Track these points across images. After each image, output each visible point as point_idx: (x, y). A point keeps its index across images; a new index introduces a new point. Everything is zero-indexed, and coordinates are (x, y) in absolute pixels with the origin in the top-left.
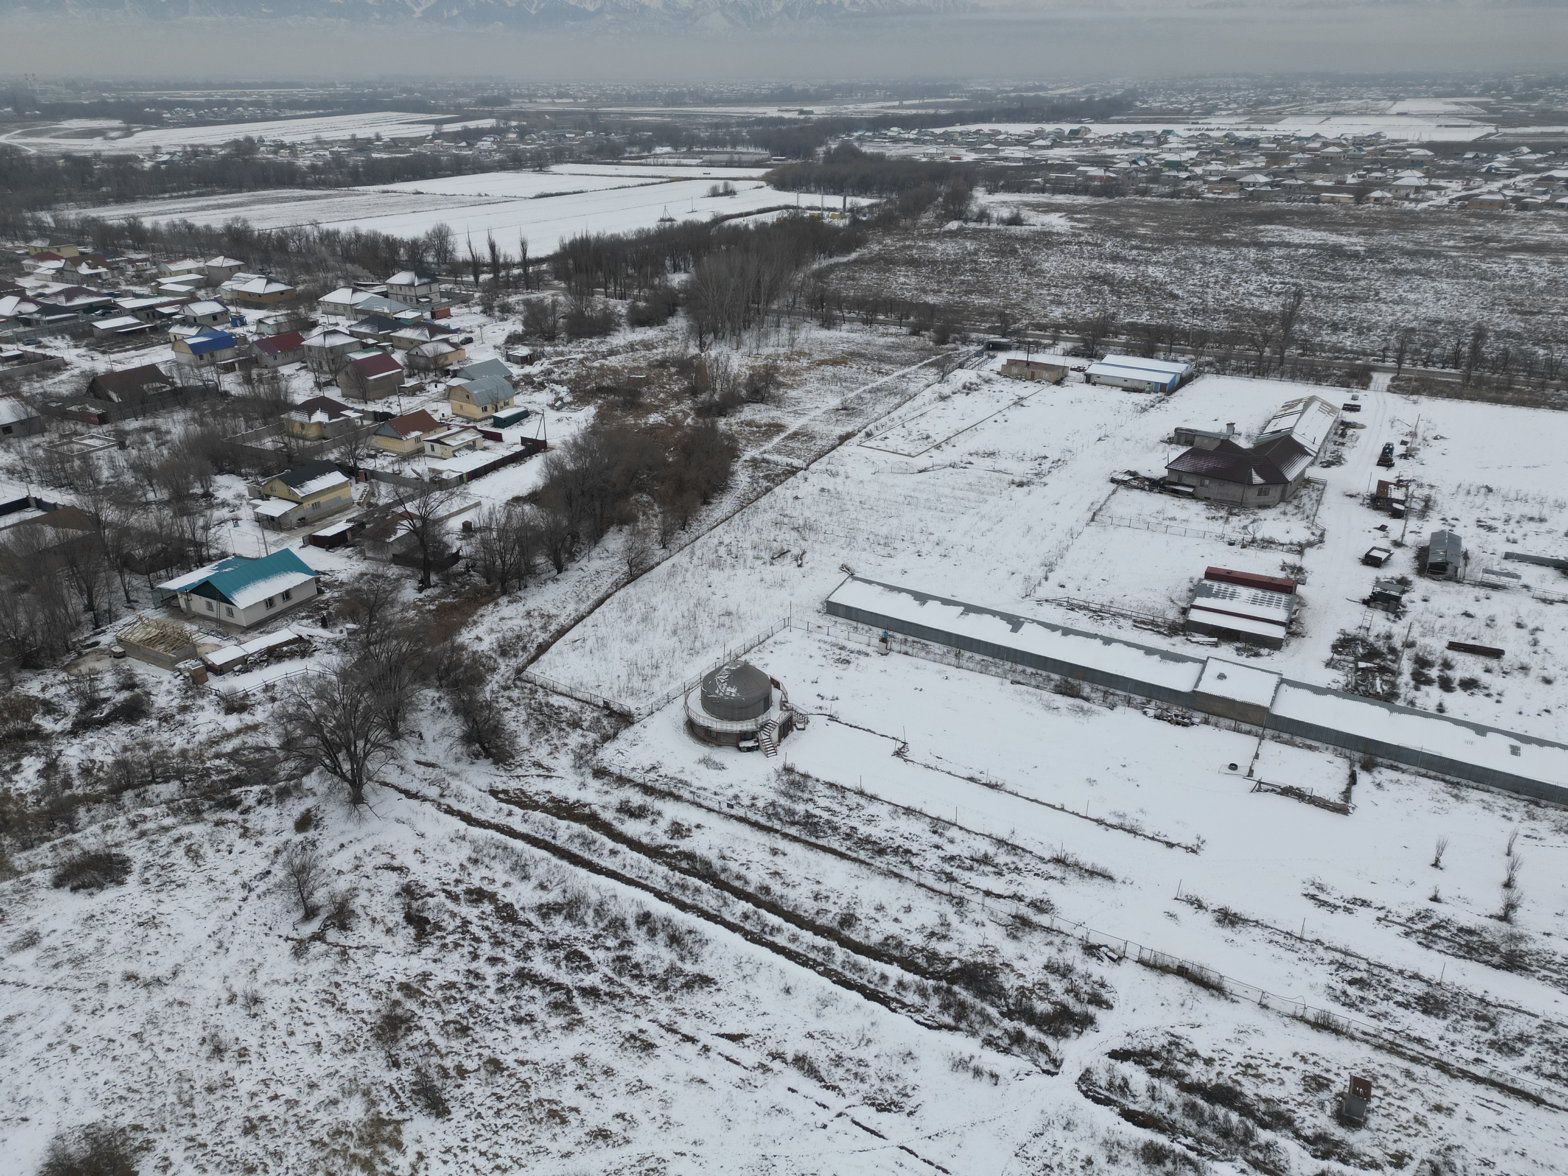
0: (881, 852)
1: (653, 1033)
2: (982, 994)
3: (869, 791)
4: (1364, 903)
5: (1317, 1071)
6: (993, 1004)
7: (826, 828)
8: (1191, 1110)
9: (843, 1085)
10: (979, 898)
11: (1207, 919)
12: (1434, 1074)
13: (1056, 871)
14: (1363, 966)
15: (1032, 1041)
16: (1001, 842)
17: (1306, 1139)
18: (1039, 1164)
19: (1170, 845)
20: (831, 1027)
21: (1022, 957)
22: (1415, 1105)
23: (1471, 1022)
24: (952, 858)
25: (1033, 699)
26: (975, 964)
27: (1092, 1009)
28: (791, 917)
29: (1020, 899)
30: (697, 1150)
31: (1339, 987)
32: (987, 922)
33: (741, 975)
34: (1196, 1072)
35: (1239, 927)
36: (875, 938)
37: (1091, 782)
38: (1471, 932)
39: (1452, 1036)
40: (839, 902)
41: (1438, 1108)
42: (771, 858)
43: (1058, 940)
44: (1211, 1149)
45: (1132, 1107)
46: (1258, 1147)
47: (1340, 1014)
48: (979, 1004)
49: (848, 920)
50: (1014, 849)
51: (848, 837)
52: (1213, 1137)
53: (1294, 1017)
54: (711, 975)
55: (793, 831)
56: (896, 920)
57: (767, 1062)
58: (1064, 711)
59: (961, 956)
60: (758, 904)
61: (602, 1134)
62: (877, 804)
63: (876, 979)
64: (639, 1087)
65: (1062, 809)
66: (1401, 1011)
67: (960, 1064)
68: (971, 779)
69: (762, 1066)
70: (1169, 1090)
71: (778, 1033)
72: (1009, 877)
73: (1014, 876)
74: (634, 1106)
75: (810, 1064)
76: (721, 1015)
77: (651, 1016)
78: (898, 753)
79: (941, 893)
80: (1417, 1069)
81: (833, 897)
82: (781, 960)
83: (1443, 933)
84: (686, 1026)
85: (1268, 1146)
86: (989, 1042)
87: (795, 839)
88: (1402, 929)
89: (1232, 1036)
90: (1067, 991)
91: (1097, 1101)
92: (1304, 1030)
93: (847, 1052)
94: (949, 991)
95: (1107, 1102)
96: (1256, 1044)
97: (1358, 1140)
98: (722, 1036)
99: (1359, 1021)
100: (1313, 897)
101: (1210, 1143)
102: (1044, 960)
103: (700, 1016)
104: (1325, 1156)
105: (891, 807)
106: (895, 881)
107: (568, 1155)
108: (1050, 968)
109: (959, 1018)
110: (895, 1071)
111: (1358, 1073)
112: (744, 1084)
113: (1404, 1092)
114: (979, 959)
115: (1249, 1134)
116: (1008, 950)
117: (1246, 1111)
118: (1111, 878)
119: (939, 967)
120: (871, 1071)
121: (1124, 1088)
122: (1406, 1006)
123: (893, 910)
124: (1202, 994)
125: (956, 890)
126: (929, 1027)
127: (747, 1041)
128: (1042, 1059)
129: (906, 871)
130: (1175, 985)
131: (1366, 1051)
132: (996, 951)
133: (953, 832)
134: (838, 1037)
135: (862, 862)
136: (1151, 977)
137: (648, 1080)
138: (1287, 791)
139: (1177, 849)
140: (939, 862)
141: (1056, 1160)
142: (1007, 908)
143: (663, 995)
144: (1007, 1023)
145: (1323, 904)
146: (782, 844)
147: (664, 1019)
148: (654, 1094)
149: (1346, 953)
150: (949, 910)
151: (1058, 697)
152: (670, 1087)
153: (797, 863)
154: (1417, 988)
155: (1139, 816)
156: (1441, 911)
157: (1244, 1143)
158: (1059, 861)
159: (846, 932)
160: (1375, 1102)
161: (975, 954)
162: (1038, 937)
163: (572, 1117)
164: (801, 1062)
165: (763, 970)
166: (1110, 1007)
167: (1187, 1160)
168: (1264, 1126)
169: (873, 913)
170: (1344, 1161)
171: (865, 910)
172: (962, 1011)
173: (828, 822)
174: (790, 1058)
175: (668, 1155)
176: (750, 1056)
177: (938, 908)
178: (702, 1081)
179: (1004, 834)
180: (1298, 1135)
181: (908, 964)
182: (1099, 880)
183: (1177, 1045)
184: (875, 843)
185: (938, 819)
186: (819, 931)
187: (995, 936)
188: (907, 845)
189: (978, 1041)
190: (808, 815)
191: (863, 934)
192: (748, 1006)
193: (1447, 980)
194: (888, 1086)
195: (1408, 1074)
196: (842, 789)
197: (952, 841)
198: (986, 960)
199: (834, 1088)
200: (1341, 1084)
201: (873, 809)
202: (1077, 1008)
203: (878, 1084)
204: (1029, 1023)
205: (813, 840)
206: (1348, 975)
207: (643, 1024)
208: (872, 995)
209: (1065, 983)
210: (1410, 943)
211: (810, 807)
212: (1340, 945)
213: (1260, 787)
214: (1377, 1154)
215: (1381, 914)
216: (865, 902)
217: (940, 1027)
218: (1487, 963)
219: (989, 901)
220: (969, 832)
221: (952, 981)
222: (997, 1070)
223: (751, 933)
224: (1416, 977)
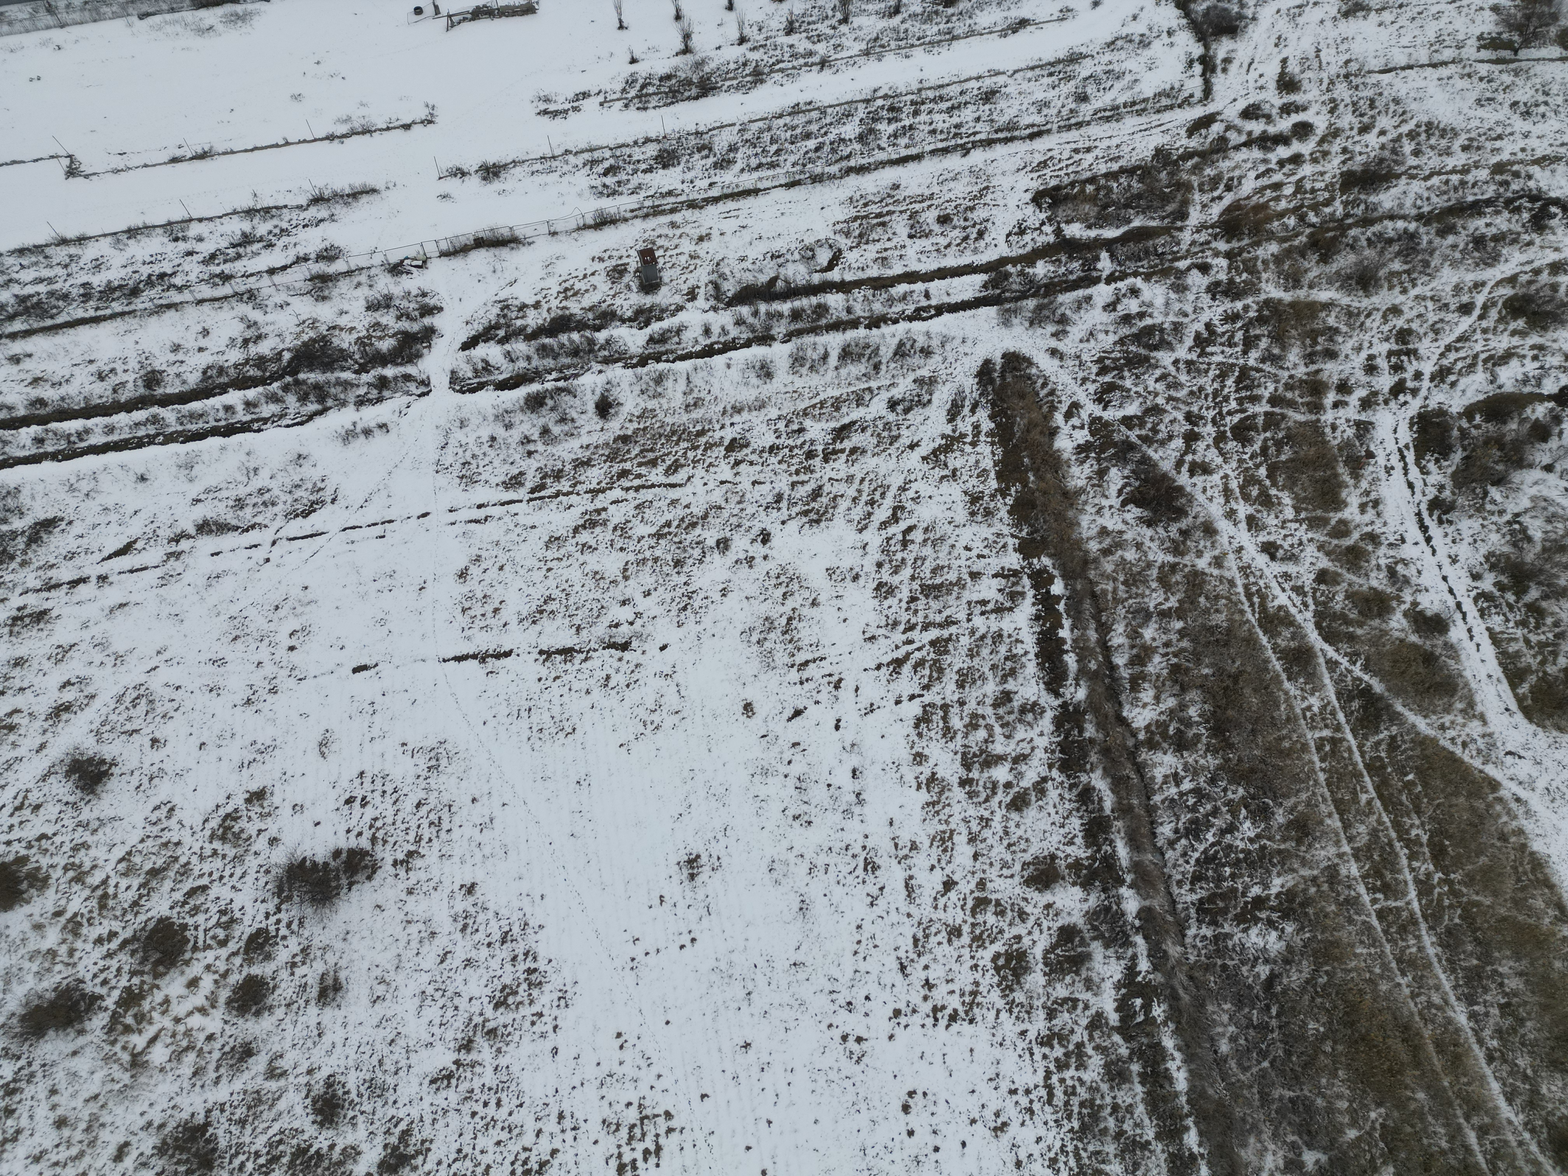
0: (135, 292)
1: (34, 602)
2: (328, 366)
3: (71, 233)
4: (585, 95)
5: (614, 262)
6: (343, 369)
7: (53, 301)
8: (544, 351)
9: (258, 519)
10: (266, 280)
11: (474, 181)
12: (688, 214)
13: (321, 212)
14: (608, 153)
15: (395, 378)
16: (250, 213)
17: (630, 320)
18: (458, 466)
19: (407, 127)
20: (212, 482)
21: (342, 313)
22: (687, 246)
23: (697, 156)
24: (213, 256)
25: (178, 28)
26: (304, 344)
27: (427, 321)
28: (89, 411)
29: (306, 259)
30: (166, 655)
31: (598, 182)
32: (290, 300)
33: (81, 496)
34: (533, 320)
35: (503, 175)
36: (193, 380)
37: (297, 97)
38: (669, 77)
39: (689, 176)
40: (129, 367)
41: (701, 239)
42: (15, 369)
43: (363, 278)
44: (572, 371)
45: (501, 377)
46: (602, 348)
47: (610, 205)
48: (331, 376)
49: (152, 379)
50: (267, 212)
51: (86, 297)
52: (567, 361)
53: (579, 229)
54: (50, 515)
55: (18, 325)
56: (201, 350)
57: (173, 548)
58: (220, 27)
59: (287, 345)
60: (42, 421)
61: (60, 711)
62: (91, 244)
63: (221, 414)
64: (63, 653)
65: (287, 144)
66: (648, 176)
67: (348, 436)
68: (175, 160)
69: (170, 555)
70: (520, 347)
71: (164, 518)
72: (280, 244)
73: (285, 240)
74: (73, 668)
75: (216, 523)
76: (92, 541)
77: (19, 590)
78: (72, 172)
79: (226, 298)
80: (677, 217)
81: (119, 367)
82: (112, 457)
83: (651, 90)
84: (65, 573)
85: (608, 342)
86: (361, 402)
87: (28, 333)
88: (620, 104)
89: (542, 273)
90: (399, 318)
91: (473, 391)
92: (590, 235)
93: (242, 492)
94: (297, 383)
95: (481, 386)
96: (563, 269)
97: (664, 297)
98: (110, 557)
99: (623, 203)
100: (545, 112)
101: (569, 367)
102: (363, 303)
103: (71, 556)
104: (647, 324)
105: (109, 239)
106: (172, 313)
107: (42, 746)
108: (372, 307)
109: (321, 399)
110: (297, 479)
111: (641, 246)
112: (164, 581)
113: (676, 241)
114: (305, 338)
115: (591, 342)
116: (325, 313)
117: (581, 326)
118: (374, 191)
119: (273, 367)
120: (276, 492)
121: (487, 367)
122: (650, 170)
123: (190, 341)
124: (504, 252)
125: (238, 285)
126: (301, 424)
127: (139, 545)
128: (412, 387)
129: (175, 297)
130: (480, 258)
131: (639, 224)
132: (315, 321)
133: (195, 229)
134: (224, 485)
135: (122, 314)
136: (457, 263)
137: (65, 641)
138: (478, 14)
139: (415, 128)
140: (202, 267)
141: (468, 454)
142: (298, 276)
143: (14, 565)
144: (365, 378)
145: (555, 114)
146: (18, 347)
147: (38, 584)
148: (83, 647)
149: (591, 150)
150: (245, 309)
151: (203, 13)
152: (94, 630)
153: (50, 355)
154: (652, 150)
155: (363, 111)
156: (642, 69)
157: (591, 351)
158: (317, 200)
159: (159, 391)
160: (661, 261)
161: (298, 335)
162: (344, 285)
163: (16, 719)
164: (205, 528)
165: (101, 477)
166: (440, 309)
167: (559, 390)
168: (598, 329)
169: (172, 357)
170: (660, 319)
171: (163, 360)
172: (320, 392)
173: (51, 294)
174: (192, 531)
175: (142, 679)
176: (153, 555)
177: (233, 313)
178: (122, 605)
179: (247, 202)
180: (623, 321)
181: (243, 383)
182: (364, 199)
183: (507, 307)
184: (121, 287)
185: (170, 223)
186: (130, 406)
187: (305, 307)
188: (157, 269)
189: (351, 408)
190: (22, 300)
191: (177, 382)
192: (113, 517)
193: (668, 131)
194: (299, 493)
195: (673, 225)
196: (38, 249)
197: (200, 239)
198: (312, 334)
199: (253, 527)
200: (634, 263)
201: (90, 252)
202: (414, 327)
203: (289, 498)
204: (384, 365)
205: (49, 322)
206: (600, 169)
207: (16, 601)
208: (229, 431)
209: (393, 312)
210: (632, 113)
211: (16, 289)
212: (583, 145)
213: (453, 21)
214: (678, 299)
215: (601, 98)
216: (156, 351)
217: (310, 418)
218: (689, 98)
219: (278, 278)
220: (210, 219)
221: (294, 373)
222: (381, 420)
223: (59, 452)
224: (647, 140)
